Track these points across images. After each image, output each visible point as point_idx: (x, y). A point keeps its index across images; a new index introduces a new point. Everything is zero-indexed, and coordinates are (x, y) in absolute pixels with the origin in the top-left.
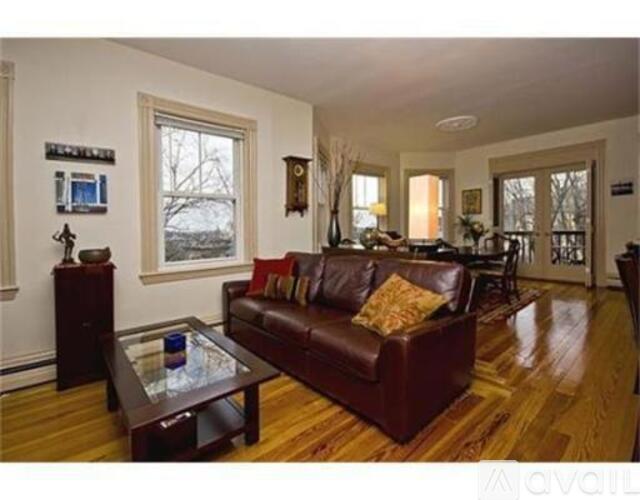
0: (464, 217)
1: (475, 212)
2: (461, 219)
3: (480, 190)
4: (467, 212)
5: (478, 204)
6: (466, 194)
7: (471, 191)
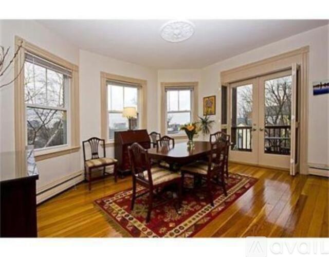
0: (204, 118)
1: (211, 114)
2: (202, 119)
3: (215, 97)
4: (206, 114)
5: (213, 107)
6: (206, 99)
7: (208, 97)
